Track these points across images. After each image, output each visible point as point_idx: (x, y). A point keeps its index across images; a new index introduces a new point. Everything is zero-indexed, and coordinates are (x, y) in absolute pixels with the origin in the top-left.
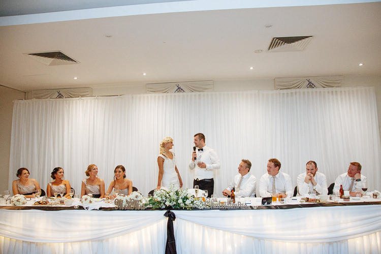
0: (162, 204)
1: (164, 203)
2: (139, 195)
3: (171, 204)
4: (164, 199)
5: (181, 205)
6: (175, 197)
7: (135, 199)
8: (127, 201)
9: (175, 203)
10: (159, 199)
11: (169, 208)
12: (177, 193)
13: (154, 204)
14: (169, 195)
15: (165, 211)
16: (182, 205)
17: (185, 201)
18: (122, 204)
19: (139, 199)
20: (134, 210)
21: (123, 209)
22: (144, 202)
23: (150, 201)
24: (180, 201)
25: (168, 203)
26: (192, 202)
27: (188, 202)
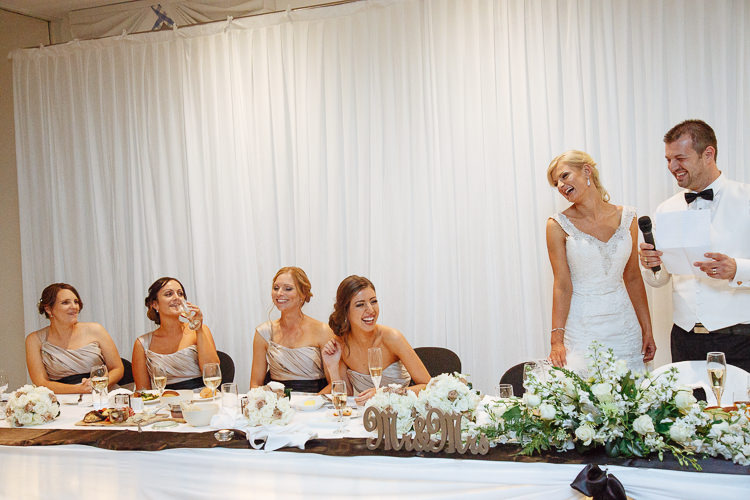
0: (561, 435)
1: (571, 431)
2: (462, 388)
3: (601, 437)
4: (569, 410)
5: (650, 441)
6: (618, 406)
7: (447, 407)
8: (414, 413)
9: (617, 432)
10: (548, 412)
11: (592, 454)
12: (627, 386)
13: (524, 430)
14: (592, 397)
15: (575, 469)
16: (655, 442)
17: (667, 426)
18: (392, 429)
19: (460, 406)
20: (442, 454)
21: (398, 447)
22: (484, 420)
23: (508, 415)
24: (644, 424)
25: (586, 434)
26: (702, 432)
27: (680, 429)
